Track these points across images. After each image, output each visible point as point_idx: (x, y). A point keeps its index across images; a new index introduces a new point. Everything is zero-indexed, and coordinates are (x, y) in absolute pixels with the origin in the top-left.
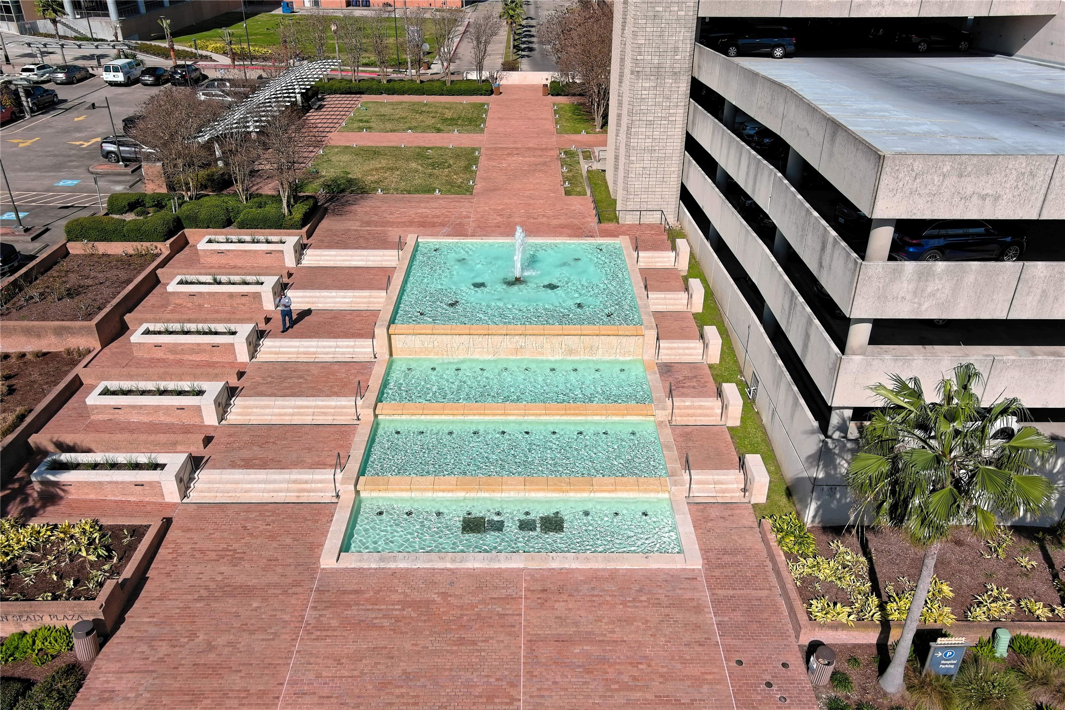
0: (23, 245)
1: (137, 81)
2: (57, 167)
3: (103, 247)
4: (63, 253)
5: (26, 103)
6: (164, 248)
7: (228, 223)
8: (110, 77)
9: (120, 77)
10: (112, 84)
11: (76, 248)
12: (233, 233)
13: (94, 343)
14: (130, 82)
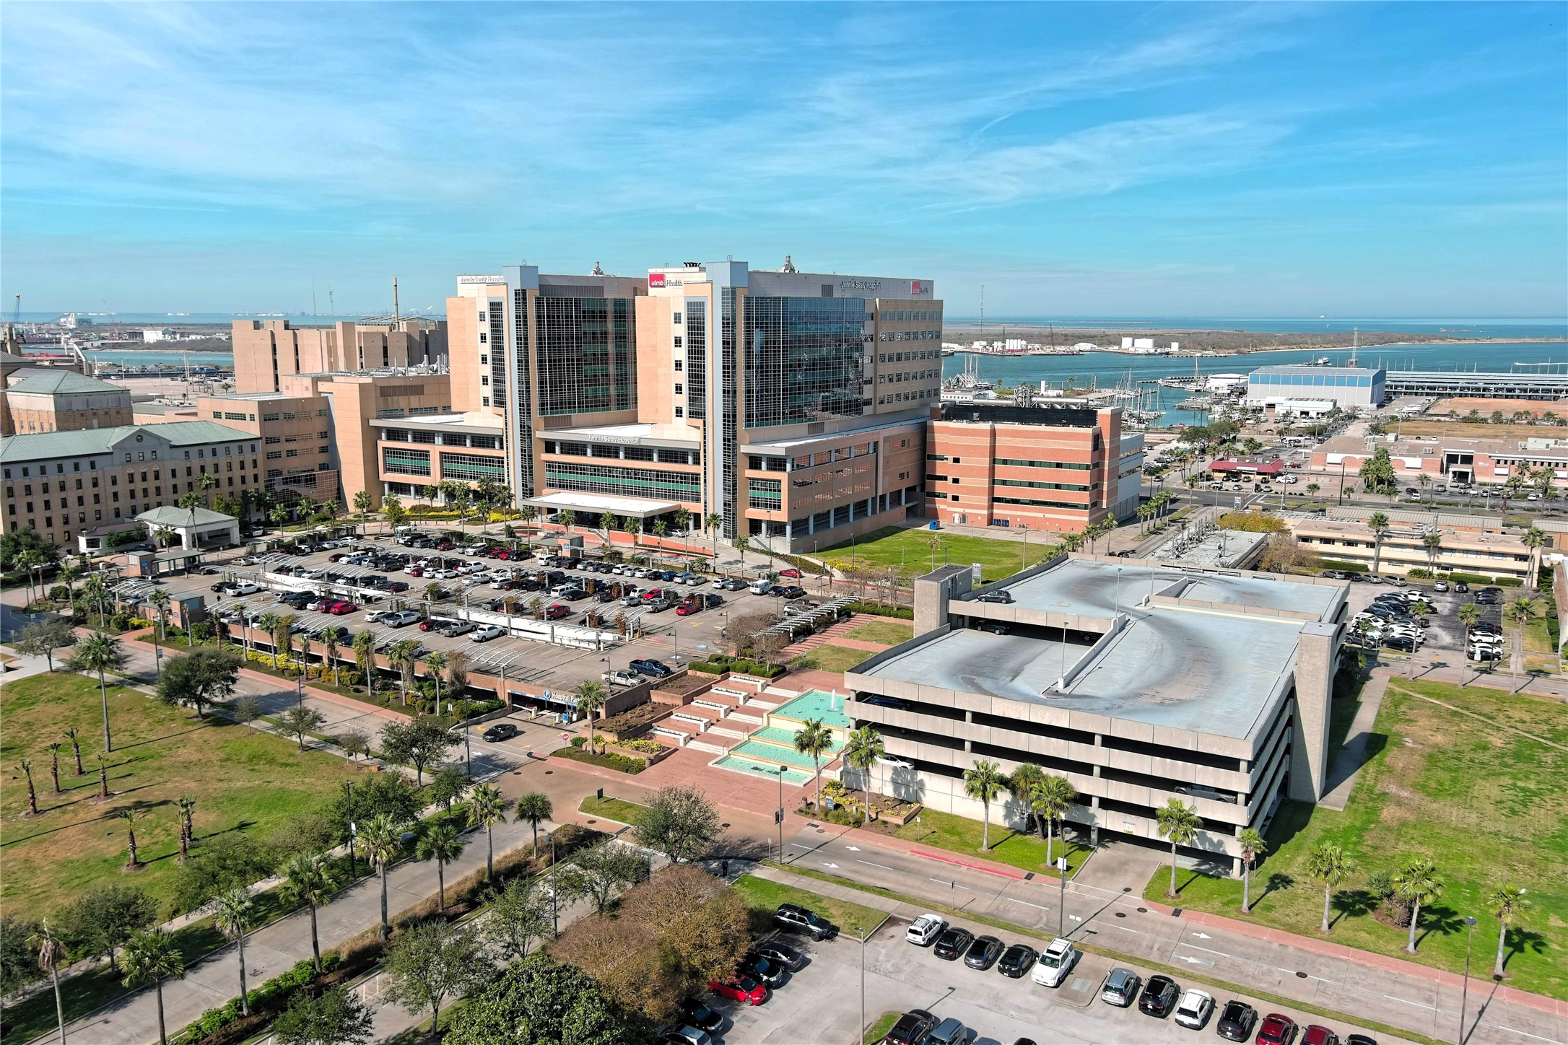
0: (674, 668)
1: (767, 593)
2: (702, 639)
3: (699, 674)
4: (685, 673)
5: (705, 603)
6: (719, 677)
7: (746, 672)
8: (752, 590)
9: (758, 591)
10: (754, 594)
11: (690, 672)
12: (747, 676)
13: (680, 703)
14: (763, 593)
